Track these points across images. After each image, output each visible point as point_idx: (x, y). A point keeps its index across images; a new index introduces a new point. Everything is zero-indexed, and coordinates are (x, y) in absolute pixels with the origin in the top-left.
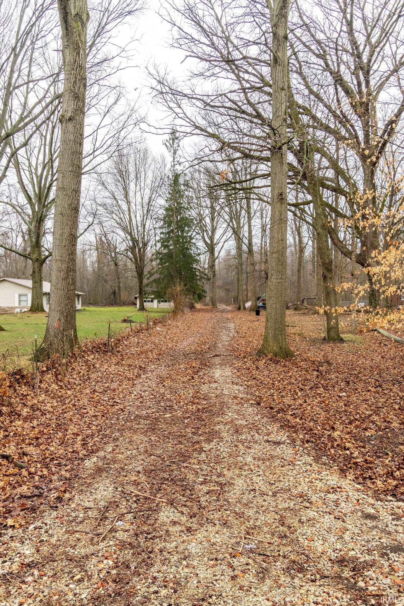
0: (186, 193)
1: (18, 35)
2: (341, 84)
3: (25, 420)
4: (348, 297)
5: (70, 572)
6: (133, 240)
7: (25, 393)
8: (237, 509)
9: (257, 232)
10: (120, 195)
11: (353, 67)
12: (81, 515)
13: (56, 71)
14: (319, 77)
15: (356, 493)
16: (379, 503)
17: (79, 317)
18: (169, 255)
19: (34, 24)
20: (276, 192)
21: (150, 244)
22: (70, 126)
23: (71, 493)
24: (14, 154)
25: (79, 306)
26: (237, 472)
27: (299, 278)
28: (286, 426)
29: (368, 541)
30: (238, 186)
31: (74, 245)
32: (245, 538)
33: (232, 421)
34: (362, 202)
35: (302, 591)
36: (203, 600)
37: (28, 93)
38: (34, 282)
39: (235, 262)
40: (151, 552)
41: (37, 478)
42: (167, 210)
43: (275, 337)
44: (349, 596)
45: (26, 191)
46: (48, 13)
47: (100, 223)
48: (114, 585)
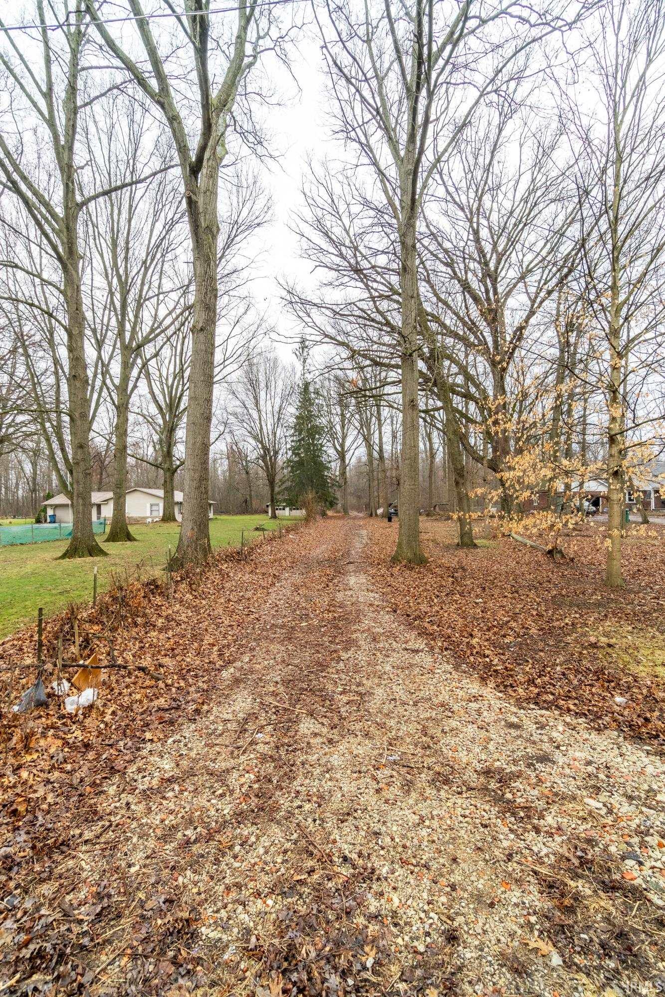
0: (317, 401)
1: (148, 248)
2: (469, 292)
3: (161, 630)
4: (481, 502)
5: (212, 787)
6: (264, 448)
7: (159, 604)
8: (378, 720)
9: (387, 438)
10: (250, 404)
11: (480, 275)
12: (220, 728)
13: (186, 283)
14: (447, 285)
15: (498, 702)
16: (522, 711)
17: (212, 526)
18: (301, 463)
19: (164, 237)
20: (407, 399)
21: (281, 452)
22: (202, 336)
23: (209, 705)
24: (145, 365)
25: (211, 515)
26: (376, 681)
27: (431, 484)
28: (423, 633)
29: (513, 751)
30: (368, 393)
31: (207, 454)
32: (388, 750)
33: (369, 629)
34: (493, 408)
35: (449, 804)
36: (348, 814)
37: (158, 305)
38: (166, 492)
39: (366, 469)
40: (292, 765)
41: (174, 690)
42: (297, 418)
43: (409, 543)
44: (497, 809)
45: (157, 401)
46: (178, 227)
47: (231, 432)
48: (256, 800)
